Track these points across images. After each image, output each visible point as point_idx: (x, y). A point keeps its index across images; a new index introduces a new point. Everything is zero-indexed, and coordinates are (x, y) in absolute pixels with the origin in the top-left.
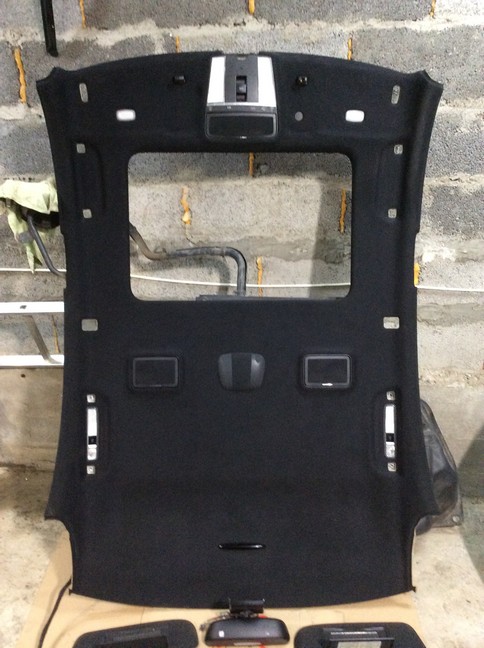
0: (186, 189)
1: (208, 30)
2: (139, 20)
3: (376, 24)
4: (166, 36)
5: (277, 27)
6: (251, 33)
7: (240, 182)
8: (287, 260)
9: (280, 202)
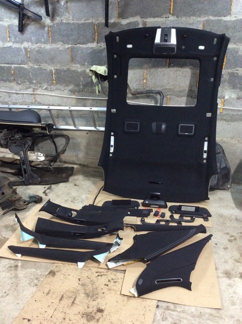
0: (146, 72)
1: (157, 19)
2: (135, 16)
3: (212, 18)
4: (143, 21)
5: (179, 18)
6: (171, 20)
7: (164, 69)
8: (178, 97)
9: (177, 76)
